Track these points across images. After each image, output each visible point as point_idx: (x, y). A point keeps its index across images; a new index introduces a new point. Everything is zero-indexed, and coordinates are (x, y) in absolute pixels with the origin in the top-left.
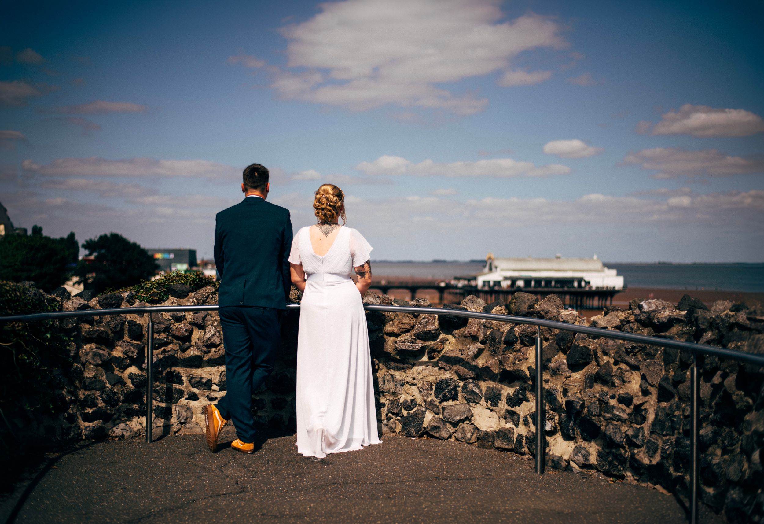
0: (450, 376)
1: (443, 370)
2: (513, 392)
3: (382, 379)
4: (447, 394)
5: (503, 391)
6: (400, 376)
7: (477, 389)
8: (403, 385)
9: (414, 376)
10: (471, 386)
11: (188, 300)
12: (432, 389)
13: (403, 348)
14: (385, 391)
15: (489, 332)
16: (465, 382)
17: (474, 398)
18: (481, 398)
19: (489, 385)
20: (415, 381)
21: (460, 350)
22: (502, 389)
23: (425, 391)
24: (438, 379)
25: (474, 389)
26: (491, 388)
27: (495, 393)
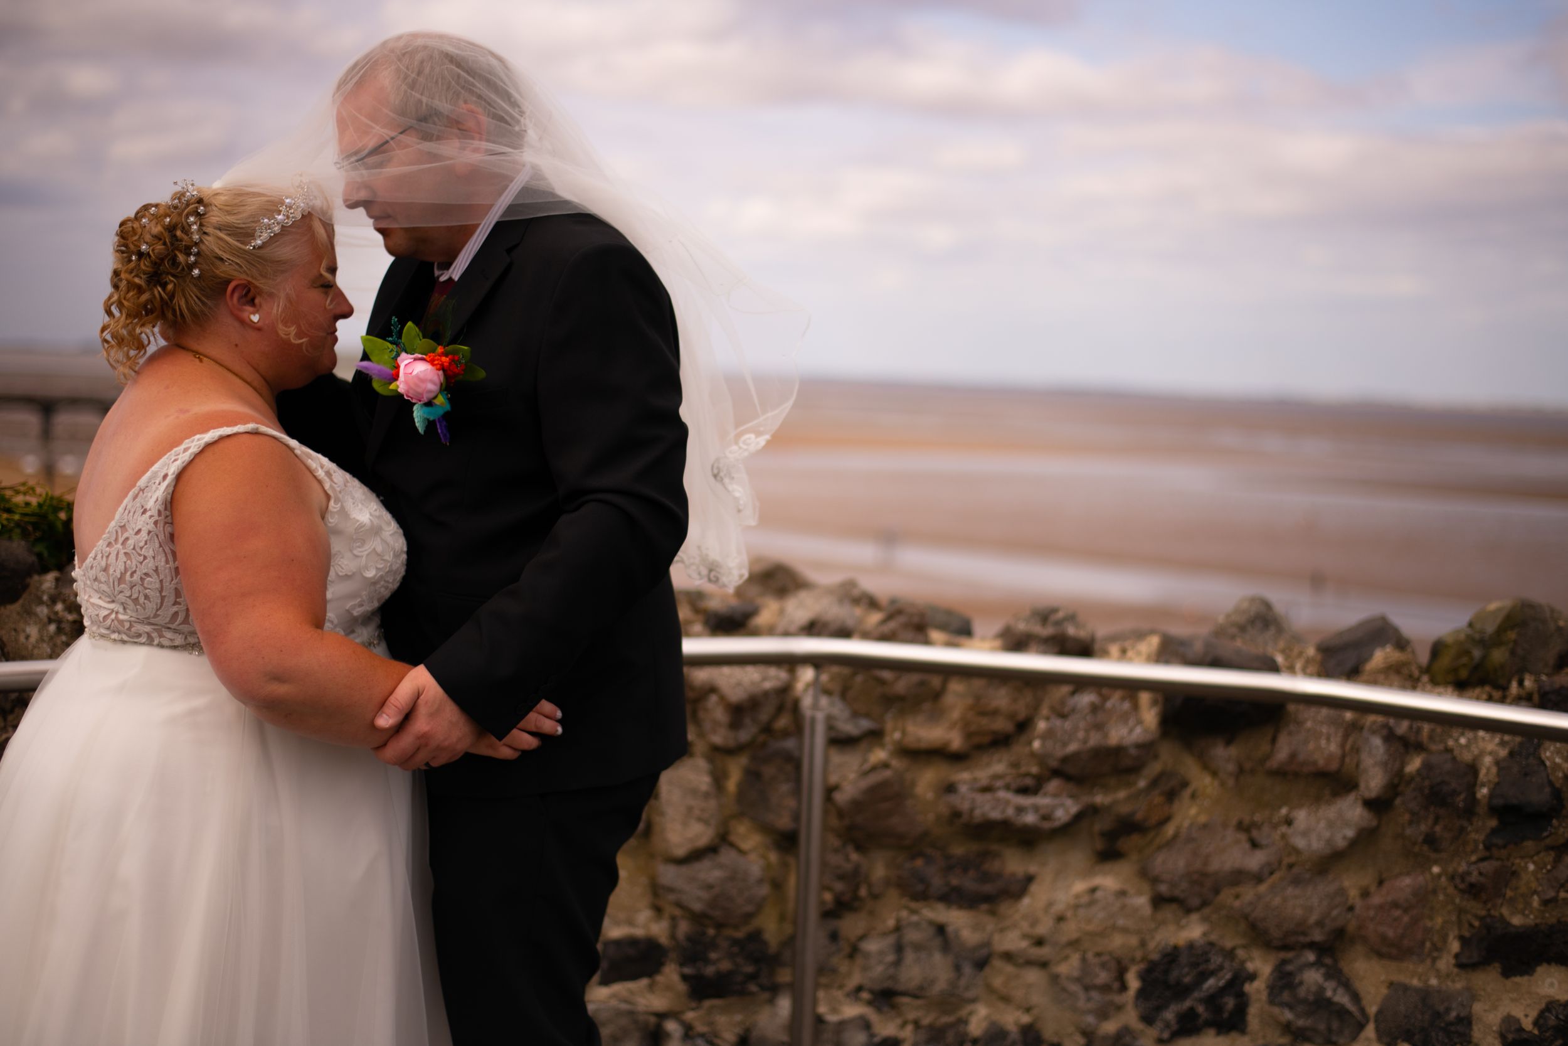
0: (1205, 934)
1: (1174, 906)
2: (1534, 1014)
3: (891, 940)
4: (1201, 1009)
5: (1477, 1007)
6: (976, 927)
7: (1340, 991)
8: (981, 964)
9: (1042, 930)
10: (1313, 977)
11: (29, 613)
12: (1124, 988)
13: (995, 815)
14: (901, 987)
15: (1414, 764)
16: (1284, 962)
17: (1330, 1030)
18: (1361, 1027)
19: (1402, 978)
20: (1045, 952)
21: (1240, 827)
22: (1474, 998)
23: (1095, 995)
24: (1152, 945)
25: (1329, 994)
26: (1417, 990)
27: (1437, 1015)
